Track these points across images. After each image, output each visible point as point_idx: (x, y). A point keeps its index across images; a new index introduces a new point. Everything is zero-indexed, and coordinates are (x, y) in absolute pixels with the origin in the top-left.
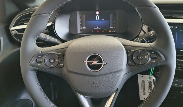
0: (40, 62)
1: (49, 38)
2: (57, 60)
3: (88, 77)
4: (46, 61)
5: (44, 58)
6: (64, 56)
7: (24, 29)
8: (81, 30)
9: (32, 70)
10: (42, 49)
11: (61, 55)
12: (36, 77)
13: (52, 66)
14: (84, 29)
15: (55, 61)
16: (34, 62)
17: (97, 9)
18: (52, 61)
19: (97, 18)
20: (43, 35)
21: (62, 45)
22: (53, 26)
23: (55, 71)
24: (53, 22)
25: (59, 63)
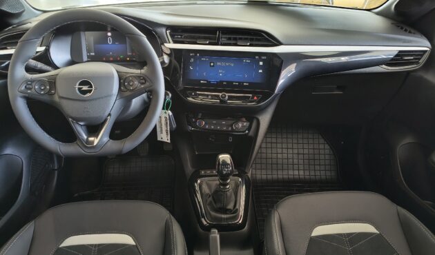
0: (30, 89)
1: (40, 65)
2: (48, 87)
3: (78, 103)
4: (36, 87)
5: (33, 84)
6: (55, 83)
7: (12, 55)
8: (88, 57)
9: (21, 97)
10: (31, 76)
11: (52, 82)
12: (27, 106)
13: (42, 93)
14: (92, 56)
15: (45, 88)
16: (23, 88)
17: (109, 29)
18: (43, 88)
19: (110, 41)
20: (33, 63)
21: (53, 72)
22: (47, 51)
23: (46, 98)
24: (46, 46)
25: (50, 89)
